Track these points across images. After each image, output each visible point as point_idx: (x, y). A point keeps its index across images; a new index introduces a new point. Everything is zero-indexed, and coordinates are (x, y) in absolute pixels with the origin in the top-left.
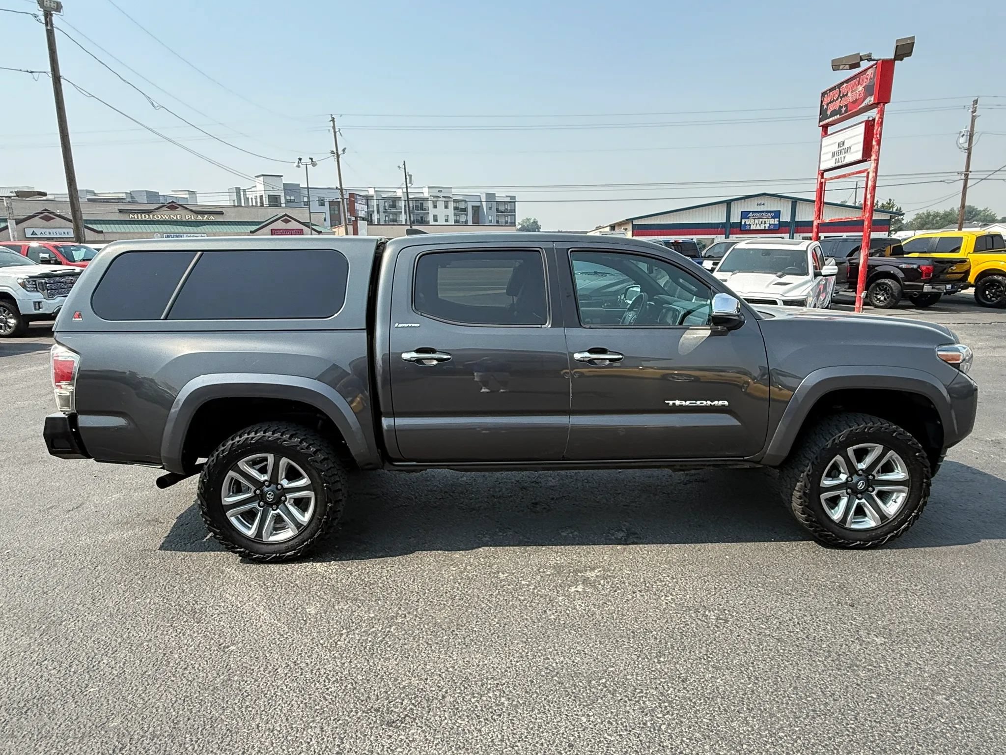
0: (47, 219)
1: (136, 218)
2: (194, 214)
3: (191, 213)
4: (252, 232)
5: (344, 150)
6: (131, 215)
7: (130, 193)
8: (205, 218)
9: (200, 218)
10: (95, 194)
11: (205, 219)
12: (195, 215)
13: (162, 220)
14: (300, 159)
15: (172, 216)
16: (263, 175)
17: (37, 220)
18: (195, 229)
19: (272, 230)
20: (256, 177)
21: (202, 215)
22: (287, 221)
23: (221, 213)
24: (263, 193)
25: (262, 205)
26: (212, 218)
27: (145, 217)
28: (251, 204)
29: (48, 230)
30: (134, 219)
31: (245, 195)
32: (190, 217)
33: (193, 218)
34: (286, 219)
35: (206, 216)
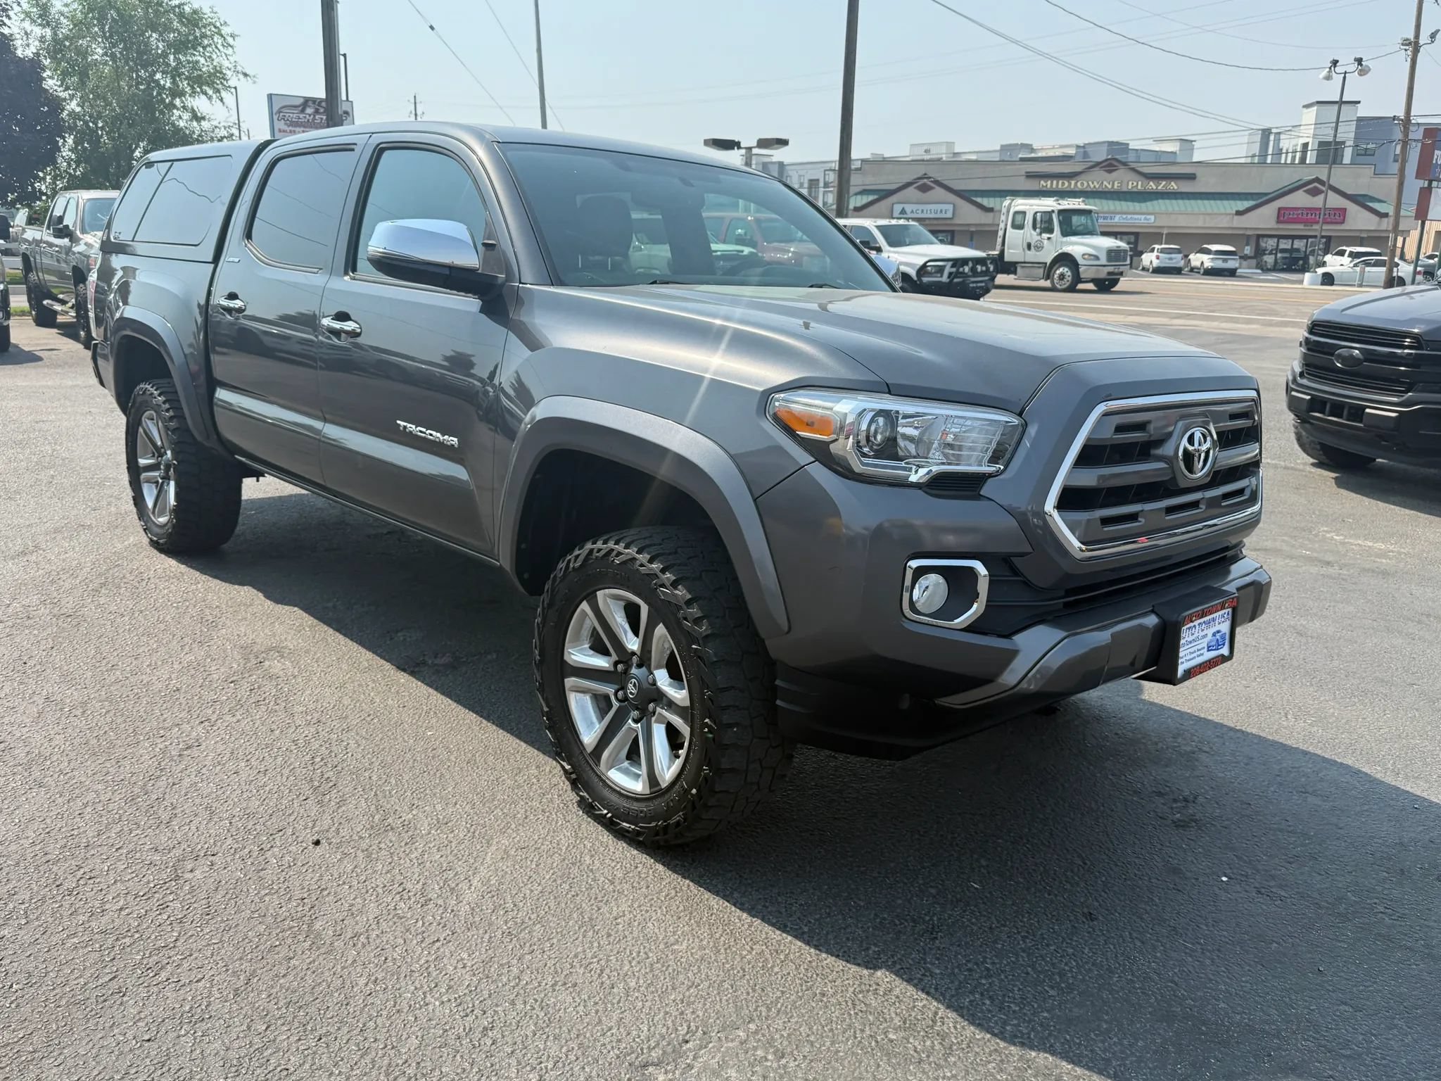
0: (924, 189)
1: (1049, 186)
2: (1143, 179)
3: (1137, 177)
4: (1239, 213)
5: (1433, 36)
6: (1042, 182)
7: (1084, 147)
8: (1162, 186)
9: (1152, 185)
10: (1033, 150)
11: (1159, 188)
12: (1146, 181)
13: (1089, 189)
14: (1335, 63)
15: (1105, 183)
16: (1318, 102)
17: (911, 191)
18: (1137, 206)
19: (1280, 209)
20: (1304, 107)
21: (1156, 181)
22: (1315, 193)
23: (1191, 177)
24: (1310, 140)
25: (1303, 160)
26: (1174, 186)
27: (1063, 184)
28: (1283, 161)
29: (921, 207)
30: (1045, 189)
31: (1278, 140)
32: (1135, 184)
33: (1139, 187)
34: (1315, 187)
35: (1164, 183)
